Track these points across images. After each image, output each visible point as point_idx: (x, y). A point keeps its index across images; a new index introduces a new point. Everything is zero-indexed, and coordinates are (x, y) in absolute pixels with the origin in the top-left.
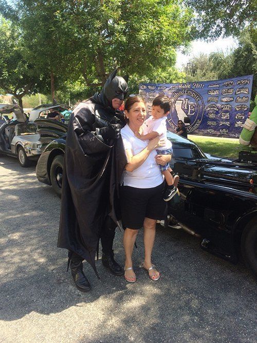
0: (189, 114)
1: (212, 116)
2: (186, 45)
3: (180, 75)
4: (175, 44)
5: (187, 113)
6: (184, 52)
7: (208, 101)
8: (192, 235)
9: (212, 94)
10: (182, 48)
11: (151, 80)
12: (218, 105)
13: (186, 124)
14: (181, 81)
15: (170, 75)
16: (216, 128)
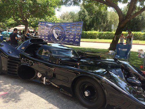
0: (59, 35)
1: (67, 37)
2: (59, 8)
3: (58, 19)
4: (54, 7)
5: (58, 35)
6: (58, 10)
7: (66, 31)
8: (56, 87)
9: (68, 28)
10: (57, 8)
11: (46, 20)
12: (70, 32)
13: (57, 40)
14: (58, 22)
15: (54, 19)
16: (69, 41)
